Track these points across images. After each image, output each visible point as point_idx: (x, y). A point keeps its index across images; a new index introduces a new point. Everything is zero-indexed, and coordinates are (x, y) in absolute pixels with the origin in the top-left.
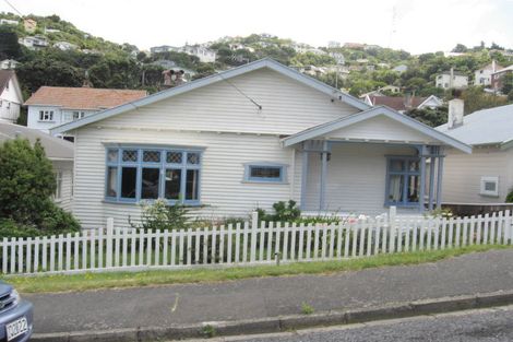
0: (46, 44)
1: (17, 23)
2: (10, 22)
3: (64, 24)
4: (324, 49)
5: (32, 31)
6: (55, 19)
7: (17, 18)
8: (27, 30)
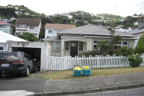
0: (22, 13)
1: (13, 7)
2: (11, 7)
3: (26, 8)
4: (98, 15)
5: (17, 9)
6: (23, 6)
7: (13, 6)
8: (16, 9)
